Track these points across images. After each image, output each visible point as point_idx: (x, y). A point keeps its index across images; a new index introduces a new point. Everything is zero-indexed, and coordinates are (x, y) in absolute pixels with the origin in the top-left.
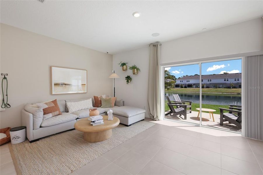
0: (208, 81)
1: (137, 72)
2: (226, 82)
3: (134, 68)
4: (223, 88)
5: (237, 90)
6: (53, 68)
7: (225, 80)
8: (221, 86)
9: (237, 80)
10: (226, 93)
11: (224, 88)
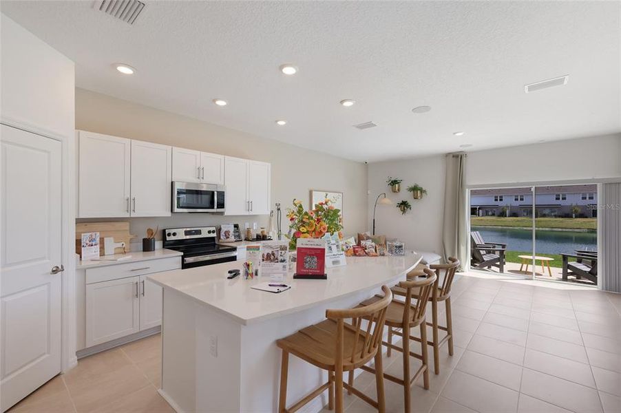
0: (516, 200)
1: (421, 197)
2: (561, 202)
3: (415, 189)
4: (551, 216)
5: (589, 222)
6: (314, 192)
7: (558, 199)
8: (547, 211)
9: (587, 198)
10: (560, 230)
11: (556, 216)
